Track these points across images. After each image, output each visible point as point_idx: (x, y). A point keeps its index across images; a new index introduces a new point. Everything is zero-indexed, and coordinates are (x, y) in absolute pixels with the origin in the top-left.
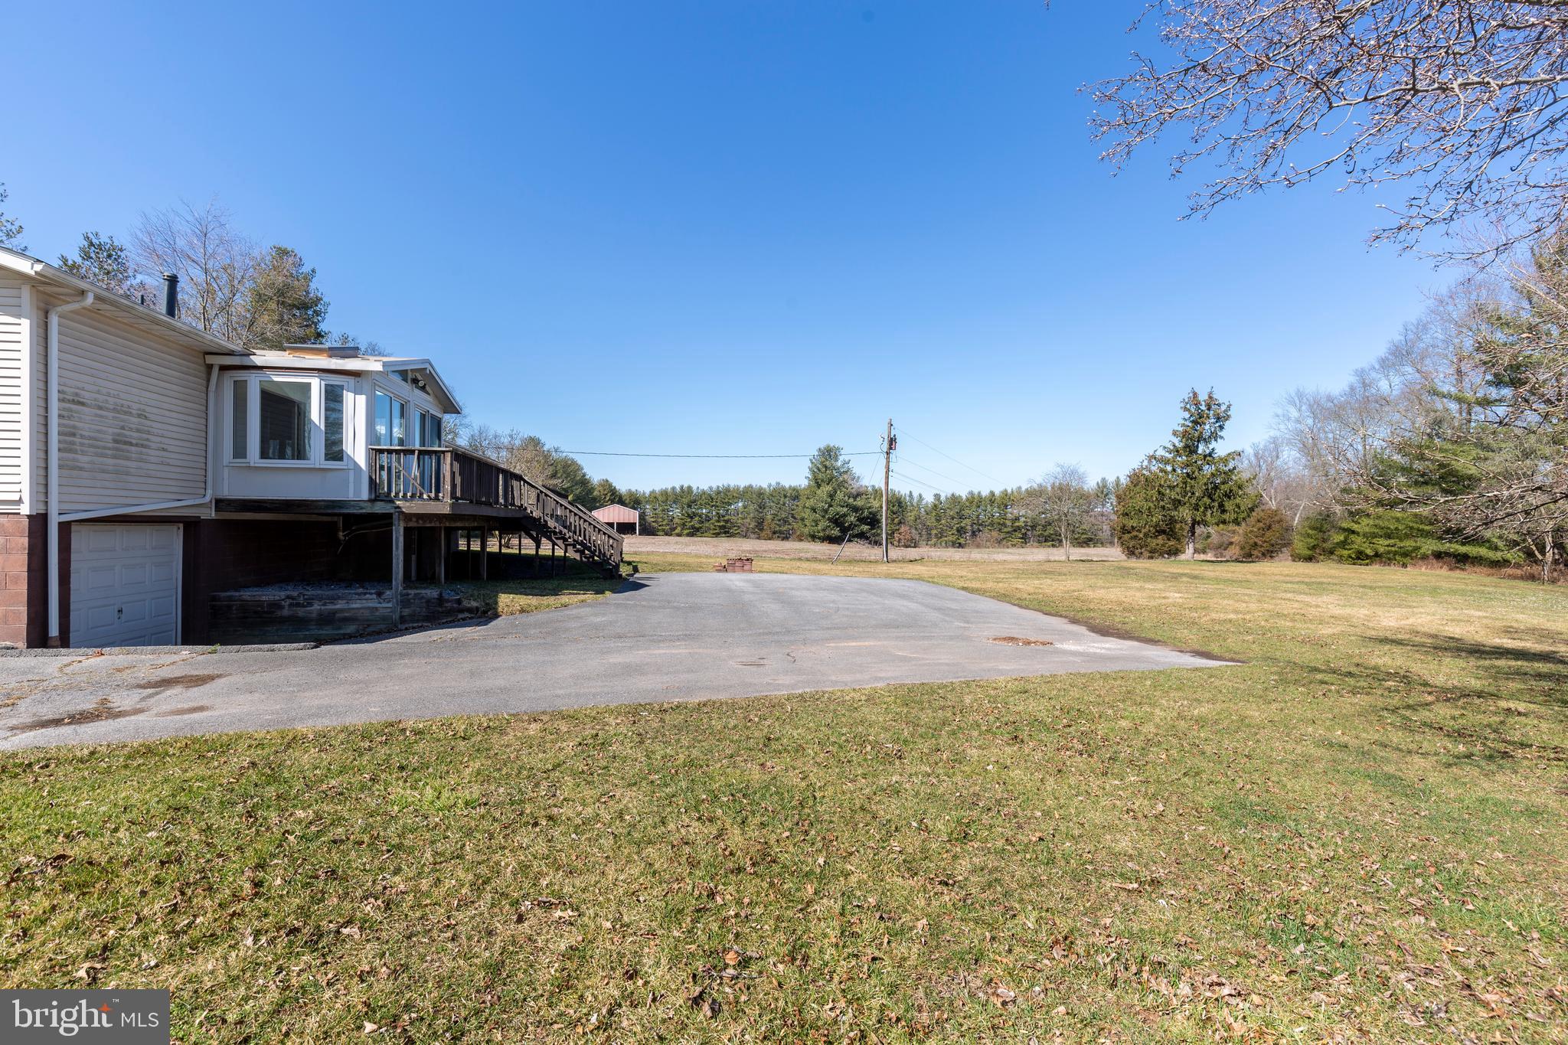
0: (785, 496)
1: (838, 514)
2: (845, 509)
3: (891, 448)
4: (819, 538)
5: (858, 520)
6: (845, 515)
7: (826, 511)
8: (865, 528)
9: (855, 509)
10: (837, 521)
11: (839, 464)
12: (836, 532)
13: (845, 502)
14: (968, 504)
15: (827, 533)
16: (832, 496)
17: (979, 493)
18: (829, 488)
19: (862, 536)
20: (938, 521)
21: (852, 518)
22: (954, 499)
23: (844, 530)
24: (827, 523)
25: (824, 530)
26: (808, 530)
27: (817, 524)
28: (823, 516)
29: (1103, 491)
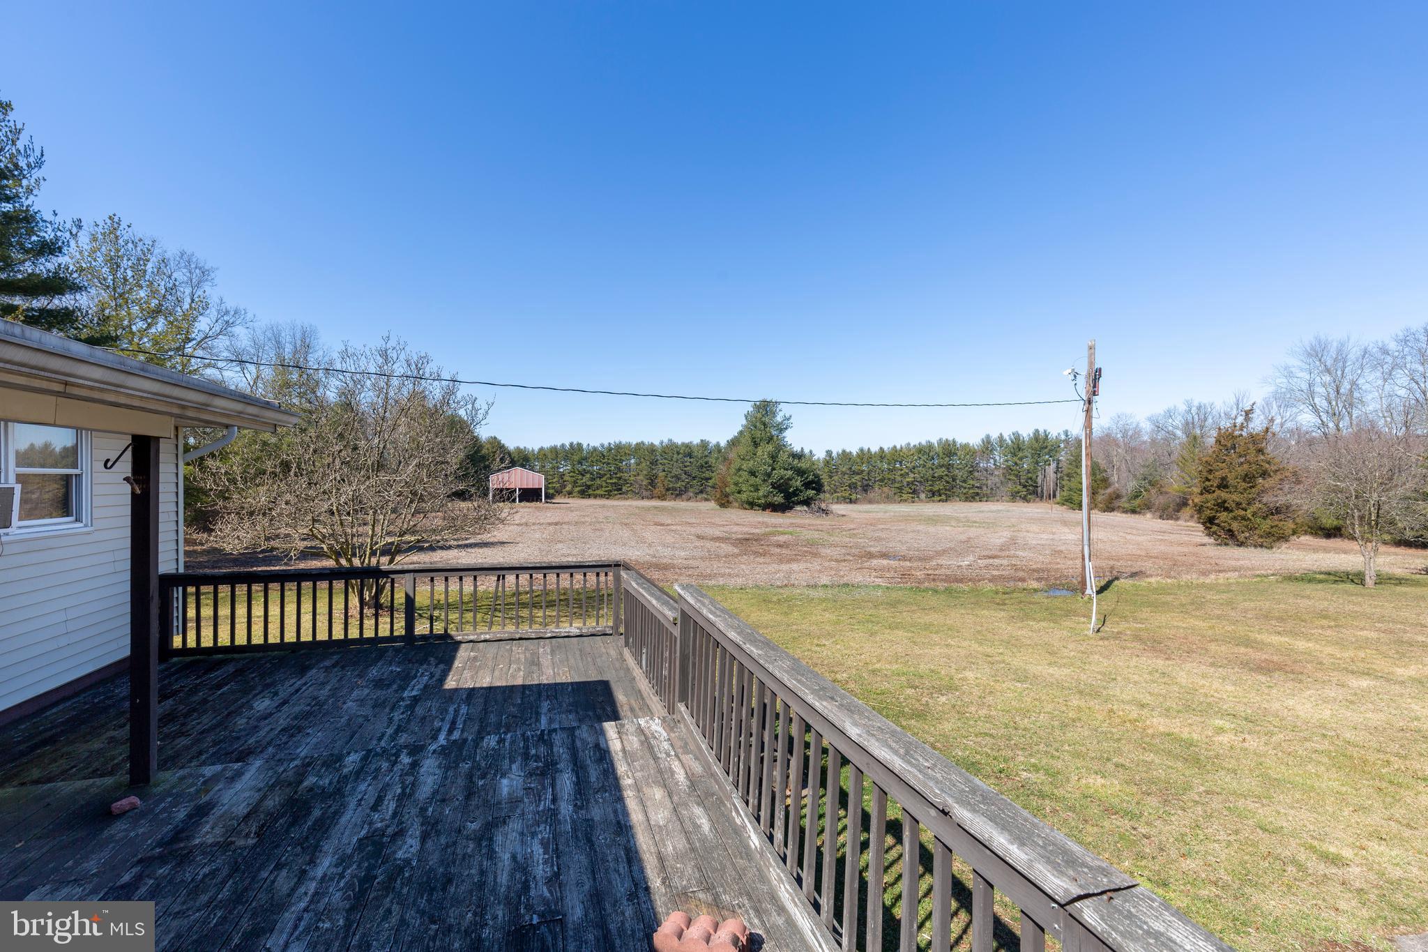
1: (782, 478)
2: (790, 473)
4: (759, 506)
5: (802, 485)
6: (790, 479)
7: (769, 475)
8: (811, 493)
9: (800, 472)
10: (781, 487)
11: (779, 419)
12: (779, 499)
13: (790, 464)
15: (769, 499)
16: (774, 457)
17: (869, 449)
18: (770, 448)
19: (807, 502)
21: (797, 483)
22: (845, 455)
23: (788, 496)
24: (770, 488)
25: (765, 496)
26: (744, 496)
27: (757, 490)
28: (764, 481)
29: (988, 447)
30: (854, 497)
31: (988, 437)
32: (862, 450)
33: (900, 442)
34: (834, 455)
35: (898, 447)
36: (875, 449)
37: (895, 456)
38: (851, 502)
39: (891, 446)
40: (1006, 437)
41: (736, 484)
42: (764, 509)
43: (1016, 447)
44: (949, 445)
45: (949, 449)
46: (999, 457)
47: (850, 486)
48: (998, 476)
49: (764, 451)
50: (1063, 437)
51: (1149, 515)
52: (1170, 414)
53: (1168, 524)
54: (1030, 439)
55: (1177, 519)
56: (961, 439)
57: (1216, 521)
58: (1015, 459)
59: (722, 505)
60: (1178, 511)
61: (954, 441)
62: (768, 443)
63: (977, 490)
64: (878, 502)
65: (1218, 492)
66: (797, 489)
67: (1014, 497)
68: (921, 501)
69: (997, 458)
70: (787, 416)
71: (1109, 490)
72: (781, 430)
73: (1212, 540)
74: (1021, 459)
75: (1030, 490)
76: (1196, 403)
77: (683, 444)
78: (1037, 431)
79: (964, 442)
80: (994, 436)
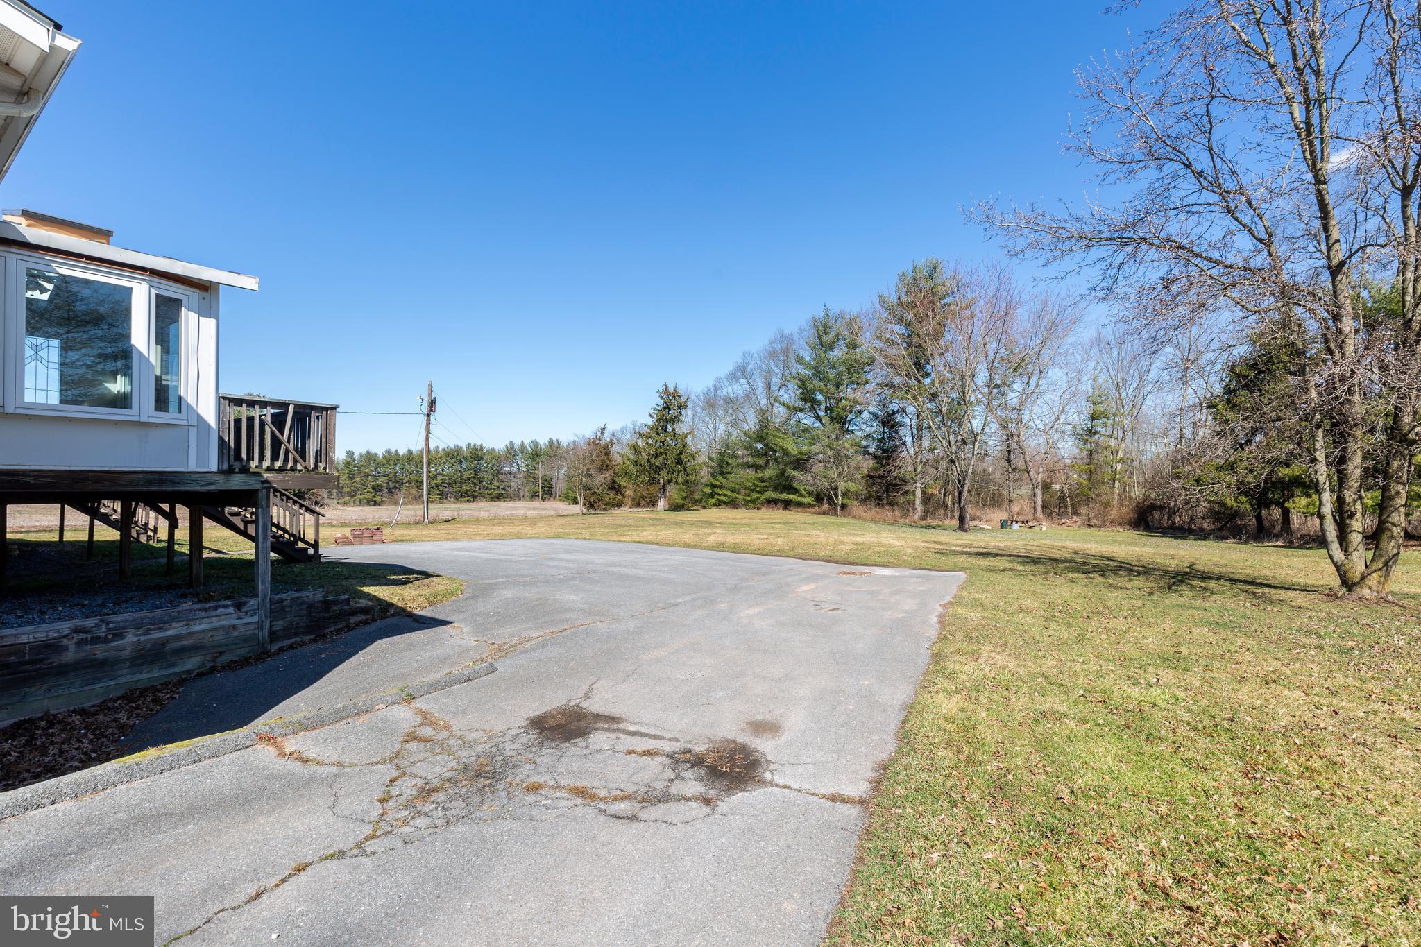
3: (431, 411)
14: (385, 462)
17: (397, 451)
20: (352, 479)
22: (370, 458)
29: (511, 453)
30: (378, 499)
31: (511, 443)
32: (388, 451)
34: (357, 456)
38: (375, 503)
40: (526, 444)
43: (535, 454)
44: (477, 449)
45: (477, 454)
46: (520, 460)
47: (373, 488)
48: (520, 478)
54: (546, 447)
56: (488, 445)
58: (534, 463)
63: (501, 491)
67: (534, 496)
69: (519, 463)
78: (551, 440)
79: (491, 447)
80: (517, 443)
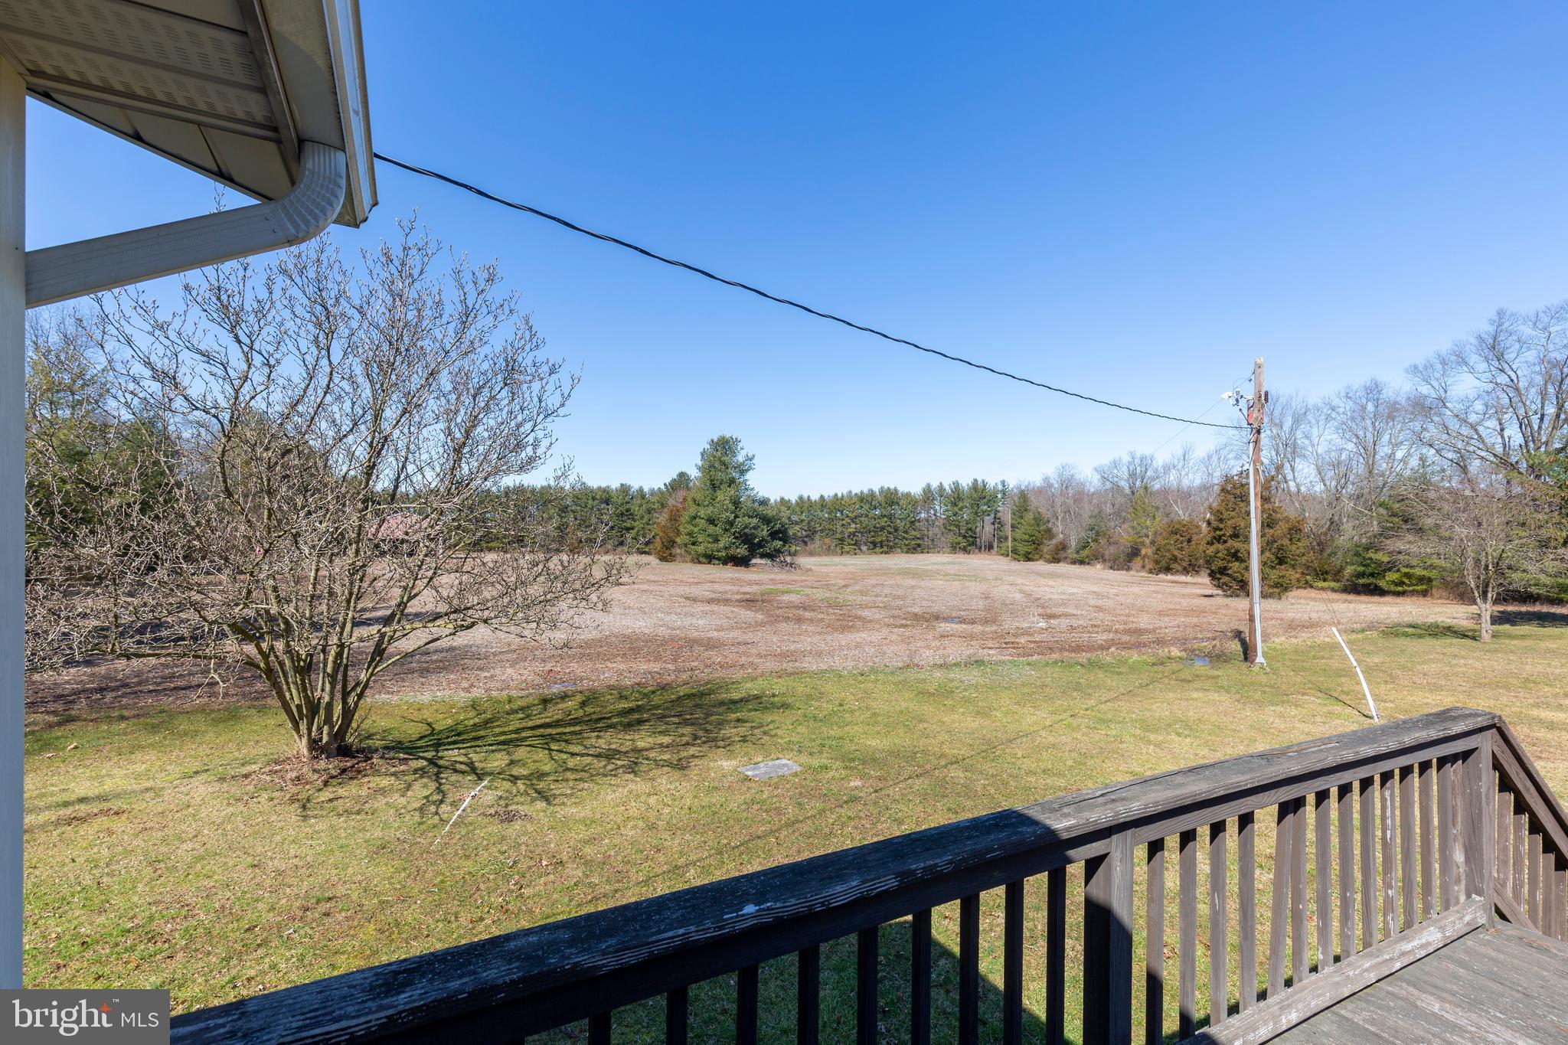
0: (594, 499)
1: (746, 527)
2: (755, 521)
4: (719, 559)
5: (768, 535)
6: (755, 528)
7: (731, 524)
8: (777, 544)
9: (766, 520)
10: (746, 538)
11: (740, 458)
12: (742, 551)
13: (755, 511)
15: (732, 552)
16: (736, 503)
18: (731, 492)
19: (770, 556)
21: (763, 532)
23: (752, 548)
24: (732, 539)
25: (726, 548)
26: (700, 549)
27: (717, 541)
28: (726, 530)
29: (928, 495)
31: (929, 486)
32: (801, 498)
33: (841, 490)
35: (840, 495)
36: (815, 497)
37: (835, 506)
39: (832, 494)
41: (690, 534)
42: (725, 563)
43: (956, 498)
45: (891, 498)
46: (939, 508)
48: (938, 527)
49: (723, 496)
50: (1000, 487)
51: (1098, 566)
52: (1115, 464)
53: (1121, 575)
54: (970, 488)
55: (1129, 569)
56: (903, 489)
57: (1229, 572)
58: (956, 509)
59: (663, 559)
60: (1129, 561)
61: (896, 490)
62: (730, 486)
63: (918, 542)
64: (819, 555)
65: (1230, 542)
66: (763, 540)
67: (955, 548)
68: (864, 553)
69: (937, 507)
70: (750, 455)
71: (1054, 541)
72: (743, 472)
73: (1220, 592)
74: (961, 509)
75: (969, 542)
76: (1138, 455)
77: (599, 488)
78: (976, 480)
79: (906, 490)
80: (935, 485)
